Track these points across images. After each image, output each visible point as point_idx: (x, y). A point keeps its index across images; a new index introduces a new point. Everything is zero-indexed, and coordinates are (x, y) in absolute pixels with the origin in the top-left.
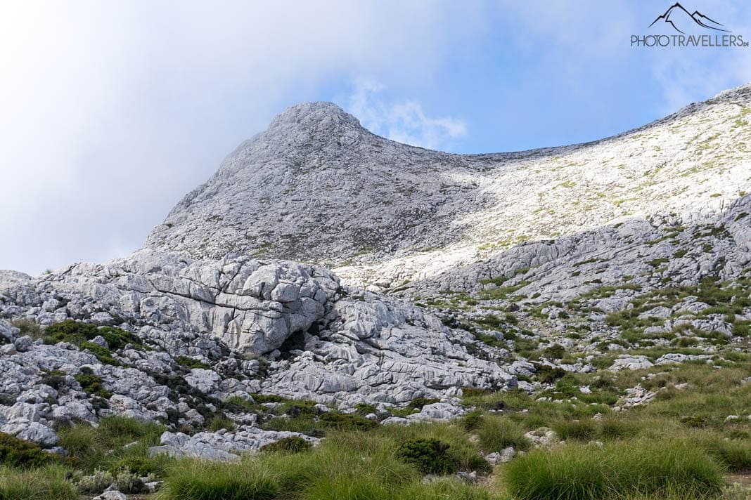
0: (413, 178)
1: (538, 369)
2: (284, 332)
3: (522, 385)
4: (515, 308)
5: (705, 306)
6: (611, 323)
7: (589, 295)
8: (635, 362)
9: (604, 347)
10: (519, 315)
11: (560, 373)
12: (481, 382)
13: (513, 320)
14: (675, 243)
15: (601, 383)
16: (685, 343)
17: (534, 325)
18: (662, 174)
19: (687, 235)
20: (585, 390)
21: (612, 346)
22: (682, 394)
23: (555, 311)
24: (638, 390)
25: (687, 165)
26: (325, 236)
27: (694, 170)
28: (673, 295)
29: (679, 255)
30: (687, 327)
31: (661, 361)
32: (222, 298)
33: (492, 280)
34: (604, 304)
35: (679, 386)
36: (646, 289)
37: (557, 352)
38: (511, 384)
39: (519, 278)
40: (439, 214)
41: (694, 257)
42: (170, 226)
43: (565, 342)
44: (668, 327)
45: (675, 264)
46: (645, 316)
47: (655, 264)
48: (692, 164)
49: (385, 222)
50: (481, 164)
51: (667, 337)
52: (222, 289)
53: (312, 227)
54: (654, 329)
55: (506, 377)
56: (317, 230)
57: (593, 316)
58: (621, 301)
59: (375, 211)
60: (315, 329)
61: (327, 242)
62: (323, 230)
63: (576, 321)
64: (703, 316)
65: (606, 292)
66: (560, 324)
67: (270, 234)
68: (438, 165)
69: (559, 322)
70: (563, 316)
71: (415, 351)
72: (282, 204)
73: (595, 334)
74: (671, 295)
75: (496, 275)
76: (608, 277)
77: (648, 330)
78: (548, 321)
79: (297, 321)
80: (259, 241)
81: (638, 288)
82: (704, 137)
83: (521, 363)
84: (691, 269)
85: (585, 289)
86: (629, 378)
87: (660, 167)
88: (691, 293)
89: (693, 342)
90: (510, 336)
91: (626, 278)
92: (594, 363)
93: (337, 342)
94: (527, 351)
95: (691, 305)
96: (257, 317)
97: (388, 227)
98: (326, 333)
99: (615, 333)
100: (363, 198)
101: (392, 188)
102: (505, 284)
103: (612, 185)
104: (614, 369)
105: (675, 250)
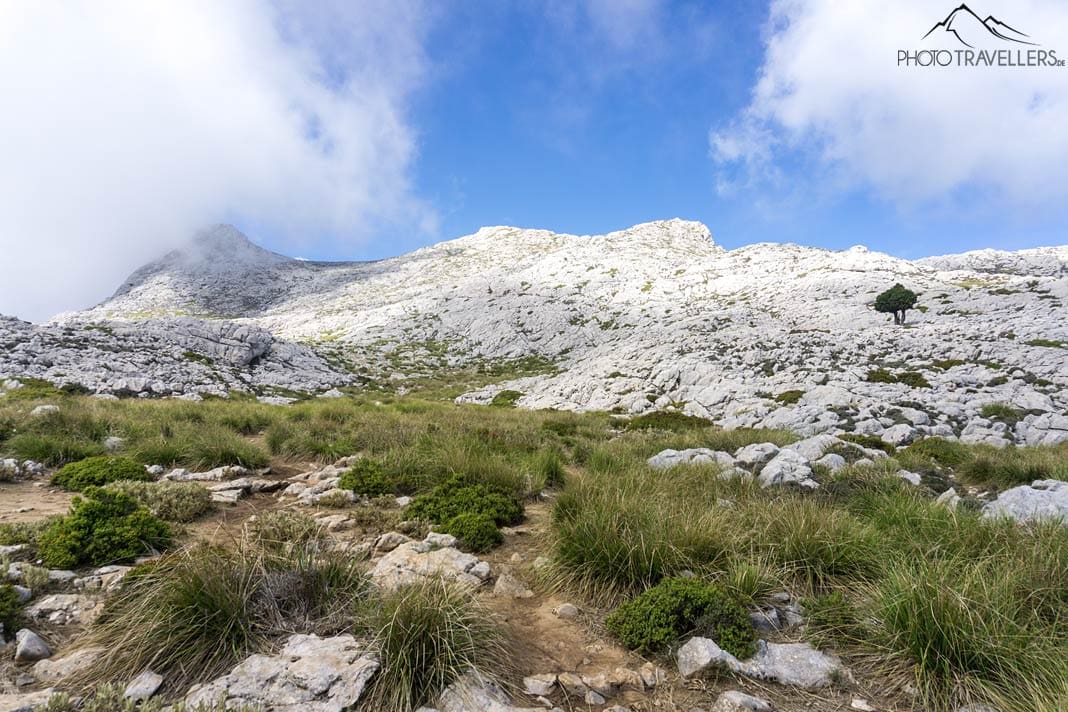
0: (278, 272)
1: (359, 378)
2: (251, 356)
3: (355, 384)
4: (342, 348)
5: (429, 352)
6: (387, 357)
7: (376, 344)
8: (401, 377)
9: (385, 369)
10: (344, 351)
11: (369, 380)
12: (338, 382)
13: (341, 353)
14: (416, 321)
15: (388, 385)
16: (419, 369)
17: (351, 356)
18: (408, 283)
19: (421, 318)
20: (381, 387)
21: (389, 369)
22: (421, 390)
23: (361, 351)
24: (403, 388)
25: (420, 280)
26: (228, 299)
27: (424, 282)
28: (414, 346)
29: (418, 327)
30: (421, 361)
31: (410, 376)
32: (223, 340)
33: (326, 332)
34: (383, 348)
35: (420, 387)
36: (402, 343)
37: (364, 370)
38: (350, 384)
39: (340, 331)
40: (292, 292)
41: (424, 328)
42: (131, 285)
43: (368, 366)
44: (412, 361)
45: (415, 331)
46: (401, 355)
47: (406, 330)
48: (423, 279)
49: (261, 294)
50: (315, 268)
51: (412, 366)
52: (223, 336)
53: (220, 294)
54: (406, 362)
55: (349, 381)
56: (222, 296)
57: (378, 354)
58: (390, 348)
59: (256, 288)
60: (263, 356)
61: (228, 302)
62: (226, 296)
63: (371, 355)
64: (427, 356)
65: (384, 343)
66: (364, 357)
67: (194, 295)
68: (291, 266)
69: (363, 355)
70: (364, 353)
71: (308, 367)
72: (202, 280)
73: (380, 363)
74: (413, 346)
75: (328, 330)
76: (384, 336)
77: (404, 362)
78: (358, 355)
79: (256, 352)
80: (188, 299)
81: (398, 342)
82: (429, 266)
83: (351, 375)
84: (422, 335)
85: (374, 341)
86: (398, 383)
87: (407, 279)
88: (422, 345)
89: (423, 368)
90: (342, 361)
91: (393, 337)
92: (382, 376)
93: (273, 362)
94: (350, 368)
95: (422, 351)
96: (239, 350)
97: (263, 297)
98: (269, 358)
99: (389, 363)
100: (249, 280)
101: (266, 276)
102: (332, 335)
103: (383, 286)
104: (391, 379)
105: (416, 324)
